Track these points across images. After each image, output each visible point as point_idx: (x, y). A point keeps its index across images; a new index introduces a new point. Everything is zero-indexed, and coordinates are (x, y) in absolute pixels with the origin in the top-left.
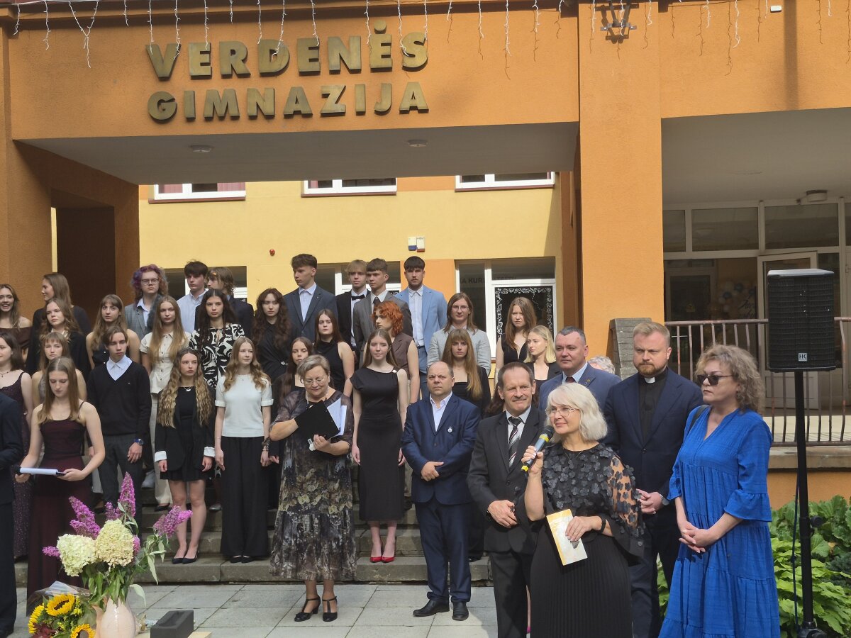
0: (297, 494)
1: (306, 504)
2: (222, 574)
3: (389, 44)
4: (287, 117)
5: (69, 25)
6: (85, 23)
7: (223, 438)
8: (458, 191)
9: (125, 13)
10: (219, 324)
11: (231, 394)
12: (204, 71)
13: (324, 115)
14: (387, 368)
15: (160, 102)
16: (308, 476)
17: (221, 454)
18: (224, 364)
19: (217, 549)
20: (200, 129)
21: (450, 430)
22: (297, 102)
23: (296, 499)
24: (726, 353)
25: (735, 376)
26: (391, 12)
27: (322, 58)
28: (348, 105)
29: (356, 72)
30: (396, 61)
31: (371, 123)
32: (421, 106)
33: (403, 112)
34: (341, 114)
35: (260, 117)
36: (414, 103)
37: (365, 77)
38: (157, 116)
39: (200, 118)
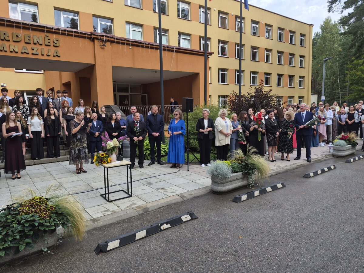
2: (34, 163)
3: (50, 40)
8: (15, 72)
10: (21, 104)
11: (33, 121)
13: (33, 54)
14: (72, 115)
17: (31, 135)
21: (99, 126)
26: (52, 32)
27: (32, 40)
28: (39, 52)
29: (41, 45)
30: (52, 44)
31: (45, 57)
32: (59, 55)
33: (54, 56)
34: (37, 54)
35: (14, 52)
36: (57, 54)
37: (43, 46)
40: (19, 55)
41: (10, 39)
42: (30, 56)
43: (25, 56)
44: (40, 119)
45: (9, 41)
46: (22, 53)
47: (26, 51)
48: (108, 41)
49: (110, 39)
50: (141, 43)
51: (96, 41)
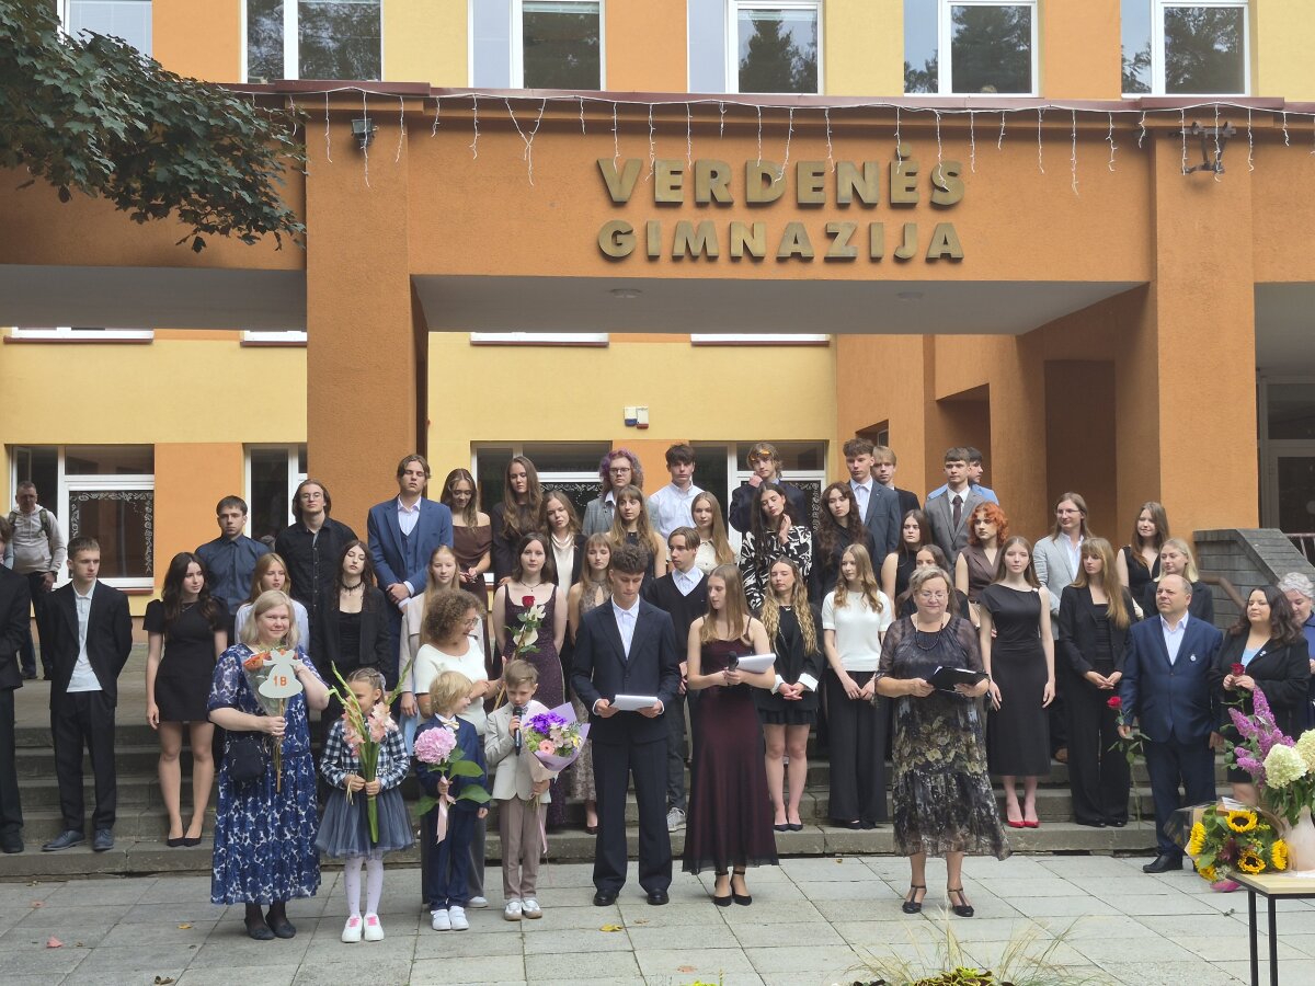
0: (924, 749)
1: (937, 761)
2: (824, 844)
3: (914, 174)
4: (781, 260)
5: (504, 127)
6: (527, 126)
8: (698, 345)
9: (582, 117)
12: (673, 197)
13: (829, 260)
15: (616, 234)
16: (935, 726)
20: (666, 270)
22: (796, 242)
23: (924, 755)
26: (928, 135)
27: (828, 187)
28: (858, 249)
29: (870, 207)
30: (922, 196)
31: (888, 272)
32: (954, 254)
33: (930, 261)
34: (849, 260)
35: (745, 260)
36: (946, 250)
37: (883, 215)
38: (610, 250)
39: (665, 257)
40: (770, 272)
41: (735, 194)
42: (819, 271)
43: (793, 272)
45: (726, 205)
47: (798, 248)
48: (1240, 136)
49: (1249, 124)
51: (1162, 152)
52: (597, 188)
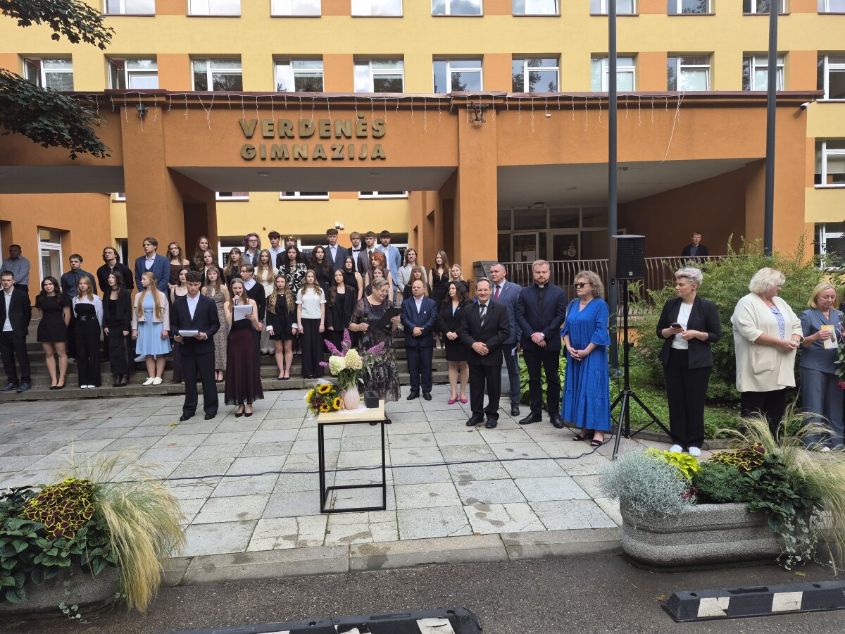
2: (305, 385)
3: (366, 124)
5: (199, 107)
6: (207, 106)
7: (302, 319)
8: (360, 199)
9: (229, 103)
10: (294, 263)
11: (305, 297)
12: (270, 134)
13: (333, 159)
15: (248, 149)
17: (301, 327)
18: (297, 283)
19: (299, 372)
20: (269, 164)
21: (425, 312)
22: (319, 152)
24: (587, 274)
25: (591, 284)
26: (367, 108)
27: (332, 129)
28: (345, 154)
29: (349, 137)
30: (369, 133)
31: (357, 164)
32: (382, 156)
33: (373, 159)
34: (342, 159)
35: (300, 159)
36: (379, 155)
37: (354, 141)
38: (246, 156)
39: (268, 158)
40: (310, 164)
41: (295, 133)
42: (329, 164)
43: (319, 164)
44: (319, 294)
45: (292, 137)
46: (314, 159)
47: (320, 154)
48: (490, 107)
49: (493, 102)
50: (576, 99)
51: (461, 112)
52: (240, 131)
